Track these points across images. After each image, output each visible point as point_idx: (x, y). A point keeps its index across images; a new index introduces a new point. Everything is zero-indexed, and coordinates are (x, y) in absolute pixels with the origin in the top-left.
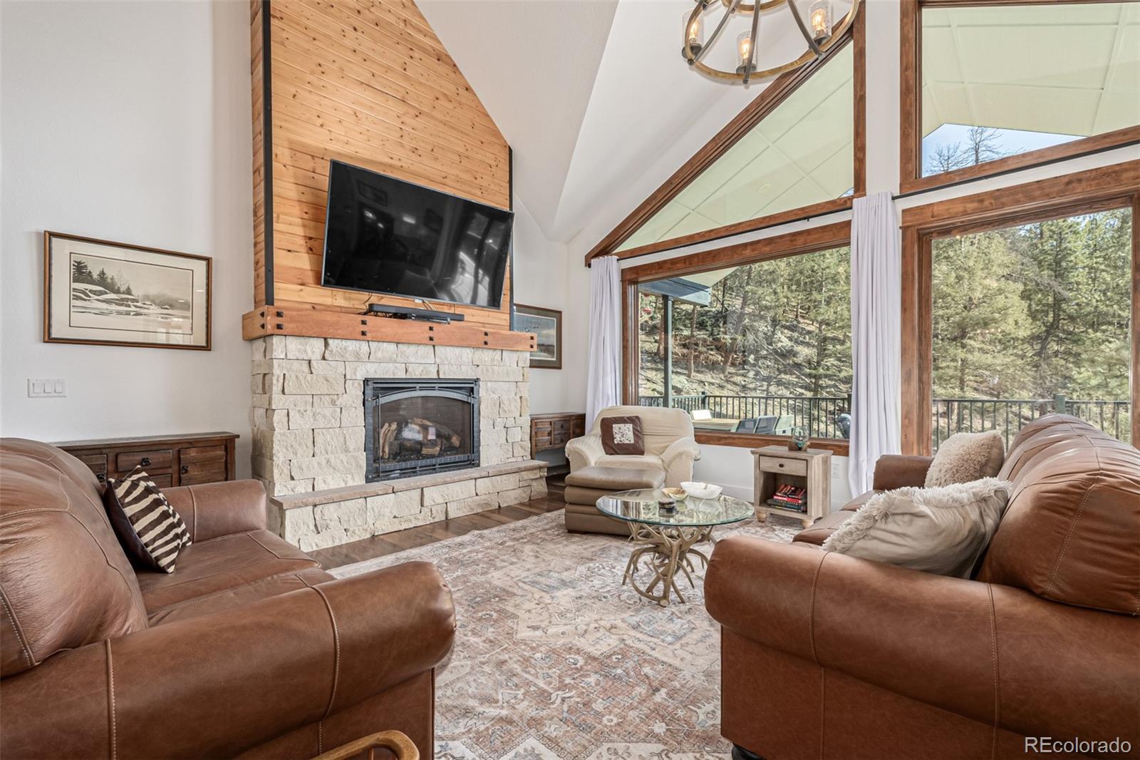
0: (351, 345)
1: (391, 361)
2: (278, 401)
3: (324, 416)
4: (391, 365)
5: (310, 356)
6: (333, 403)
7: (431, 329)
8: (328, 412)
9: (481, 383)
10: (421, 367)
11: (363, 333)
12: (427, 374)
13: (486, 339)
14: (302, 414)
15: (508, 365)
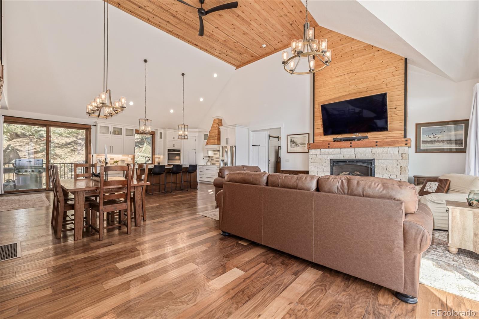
0: (327, 150)
1: (338, 154)
2: (310, 164)
3: (320, 168)
4: (338, 155)
5: (317, 153)
6: (322, 165)
7: (351, 143)
8: (321, 167)
9: (375, 161)
10: (349, 155)
11: (329, 147)
12: (351, 157)
13: (377, 144)
14: (315, 167)
15: (392, 153)
